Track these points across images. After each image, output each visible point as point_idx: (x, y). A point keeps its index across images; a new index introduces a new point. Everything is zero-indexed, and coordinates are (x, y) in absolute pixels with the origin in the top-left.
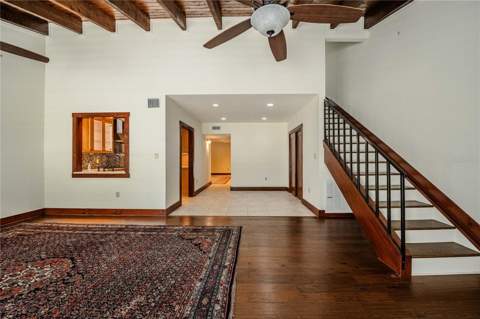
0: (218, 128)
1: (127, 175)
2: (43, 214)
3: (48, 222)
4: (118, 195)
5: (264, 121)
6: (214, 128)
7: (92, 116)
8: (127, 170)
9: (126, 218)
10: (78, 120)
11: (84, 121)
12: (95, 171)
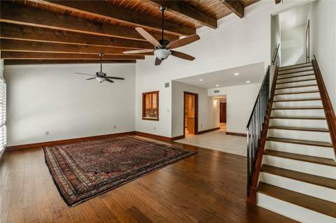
0: (218, 91)
1: (158, 120)
2: (134, 133)
3: (137, 137)
4: (155, 128)
5: (248, 84)
6: (215, 92)
7: (149, 93)
8: (158, 117)
9: (151, 138)
10: (144, 95)
11: (147, 96)
12: (149, 118)
